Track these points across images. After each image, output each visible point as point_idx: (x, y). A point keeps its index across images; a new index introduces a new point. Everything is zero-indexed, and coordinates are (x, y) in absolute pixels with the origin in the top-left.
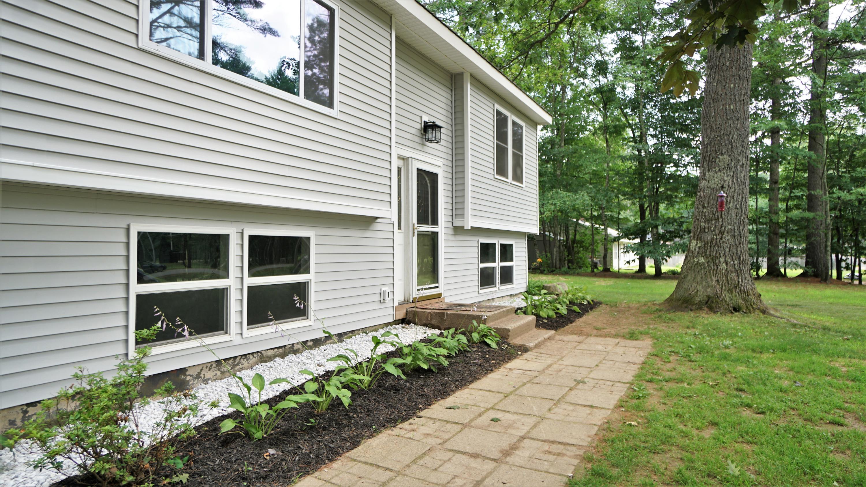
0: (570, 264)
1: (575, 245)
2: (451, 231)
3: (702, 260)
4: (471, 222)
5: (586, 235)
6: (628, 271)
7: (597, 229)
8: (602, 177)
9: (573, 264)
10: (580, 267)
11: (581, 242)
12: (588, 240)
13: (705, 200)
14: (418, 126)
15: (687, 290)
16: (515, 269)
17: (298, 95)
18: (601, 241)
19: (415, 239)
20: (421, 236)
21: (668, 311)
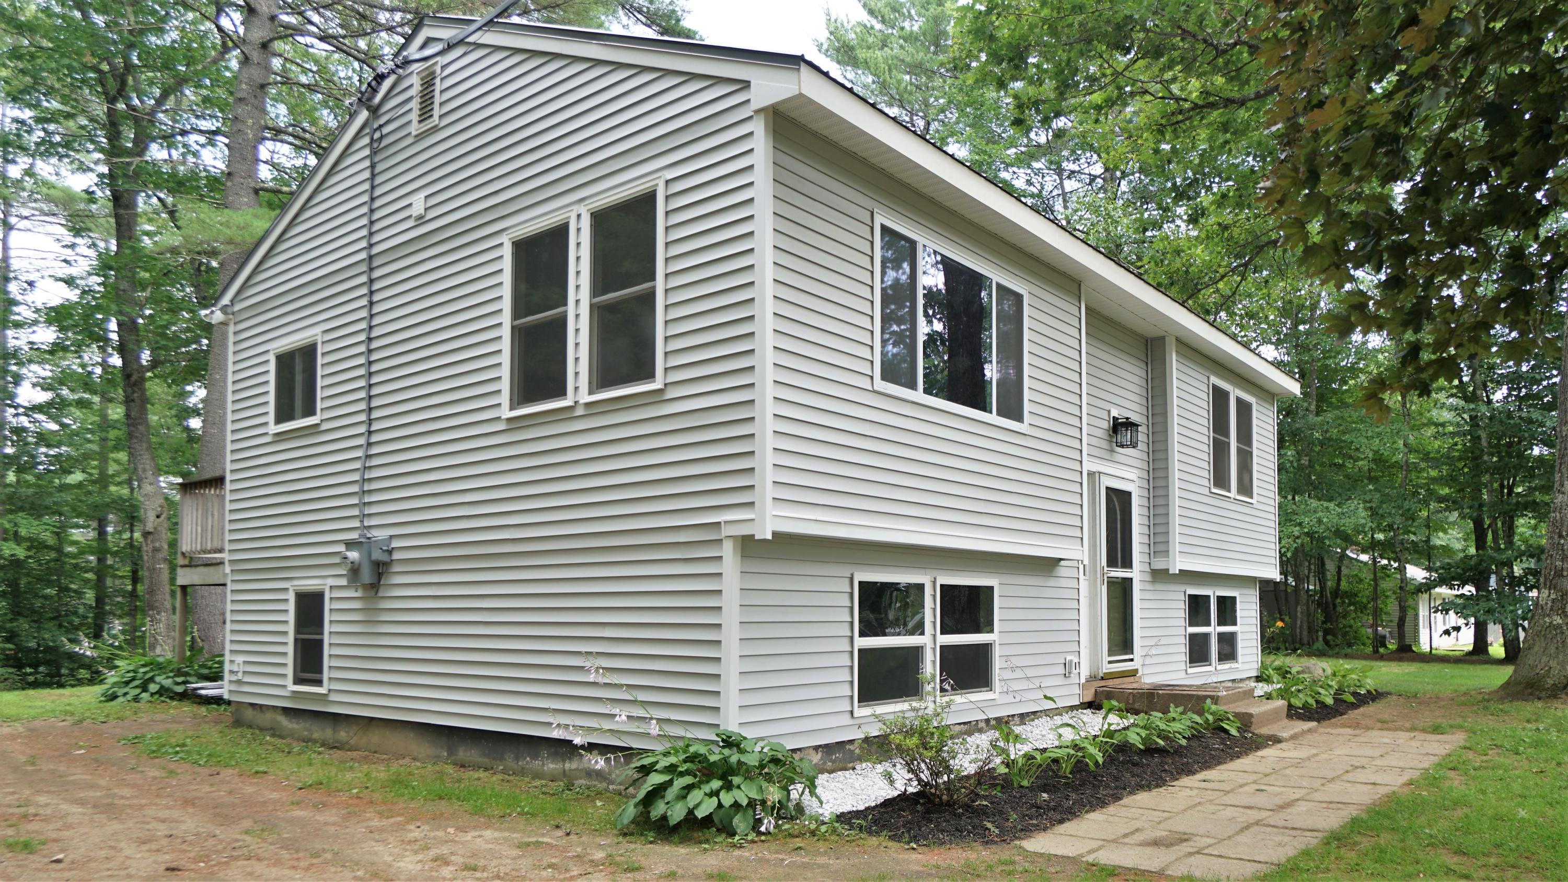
0: (1329, 637)
1: (1338, 601)
2: (1148, 577)
3: (1558, 620)
4: (1179, 563)
5: (1361, 581)
6: (1451, 653)
7: (1384, 567)
8: (1393, 466)
9: (1334, 635)
10: (1350, 645)
11: (1351, 595)
12: (1365, 590)
13: (1562, 525)
14: (1105, 425)
15: (1532, 668)
16: (1240, 637)
17: (991, 412)
18: (1394, 593)
19: (1105, 588)
20: (1113, 584)
21: (1501, 700)
